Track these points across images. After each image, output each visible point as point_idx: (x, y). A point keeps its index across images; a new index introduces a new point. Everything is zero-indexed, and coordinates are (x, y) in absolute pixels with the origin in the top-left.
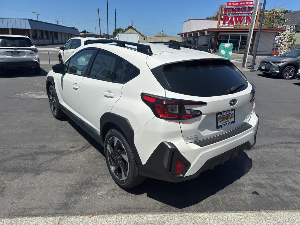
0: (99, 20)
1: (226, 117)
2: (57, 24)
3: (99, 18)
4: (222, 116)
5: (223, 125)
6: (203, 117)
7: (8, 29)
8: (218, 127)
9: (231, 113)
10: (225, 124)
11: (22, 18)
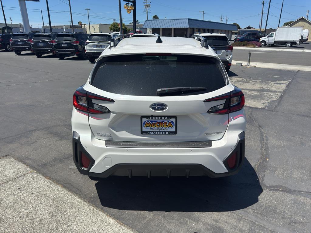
0: (263, 13)
1: (159, 123)
2: (220, 22)
3: (263, 12)
4: (152, 121)
5: (151, 132)
6: (112, 115)
7: (172, 28)
8: (142, 133)
9: (168, 121)
10: (156, 132)
11: (183, 18)
